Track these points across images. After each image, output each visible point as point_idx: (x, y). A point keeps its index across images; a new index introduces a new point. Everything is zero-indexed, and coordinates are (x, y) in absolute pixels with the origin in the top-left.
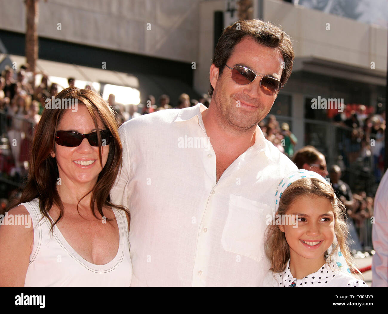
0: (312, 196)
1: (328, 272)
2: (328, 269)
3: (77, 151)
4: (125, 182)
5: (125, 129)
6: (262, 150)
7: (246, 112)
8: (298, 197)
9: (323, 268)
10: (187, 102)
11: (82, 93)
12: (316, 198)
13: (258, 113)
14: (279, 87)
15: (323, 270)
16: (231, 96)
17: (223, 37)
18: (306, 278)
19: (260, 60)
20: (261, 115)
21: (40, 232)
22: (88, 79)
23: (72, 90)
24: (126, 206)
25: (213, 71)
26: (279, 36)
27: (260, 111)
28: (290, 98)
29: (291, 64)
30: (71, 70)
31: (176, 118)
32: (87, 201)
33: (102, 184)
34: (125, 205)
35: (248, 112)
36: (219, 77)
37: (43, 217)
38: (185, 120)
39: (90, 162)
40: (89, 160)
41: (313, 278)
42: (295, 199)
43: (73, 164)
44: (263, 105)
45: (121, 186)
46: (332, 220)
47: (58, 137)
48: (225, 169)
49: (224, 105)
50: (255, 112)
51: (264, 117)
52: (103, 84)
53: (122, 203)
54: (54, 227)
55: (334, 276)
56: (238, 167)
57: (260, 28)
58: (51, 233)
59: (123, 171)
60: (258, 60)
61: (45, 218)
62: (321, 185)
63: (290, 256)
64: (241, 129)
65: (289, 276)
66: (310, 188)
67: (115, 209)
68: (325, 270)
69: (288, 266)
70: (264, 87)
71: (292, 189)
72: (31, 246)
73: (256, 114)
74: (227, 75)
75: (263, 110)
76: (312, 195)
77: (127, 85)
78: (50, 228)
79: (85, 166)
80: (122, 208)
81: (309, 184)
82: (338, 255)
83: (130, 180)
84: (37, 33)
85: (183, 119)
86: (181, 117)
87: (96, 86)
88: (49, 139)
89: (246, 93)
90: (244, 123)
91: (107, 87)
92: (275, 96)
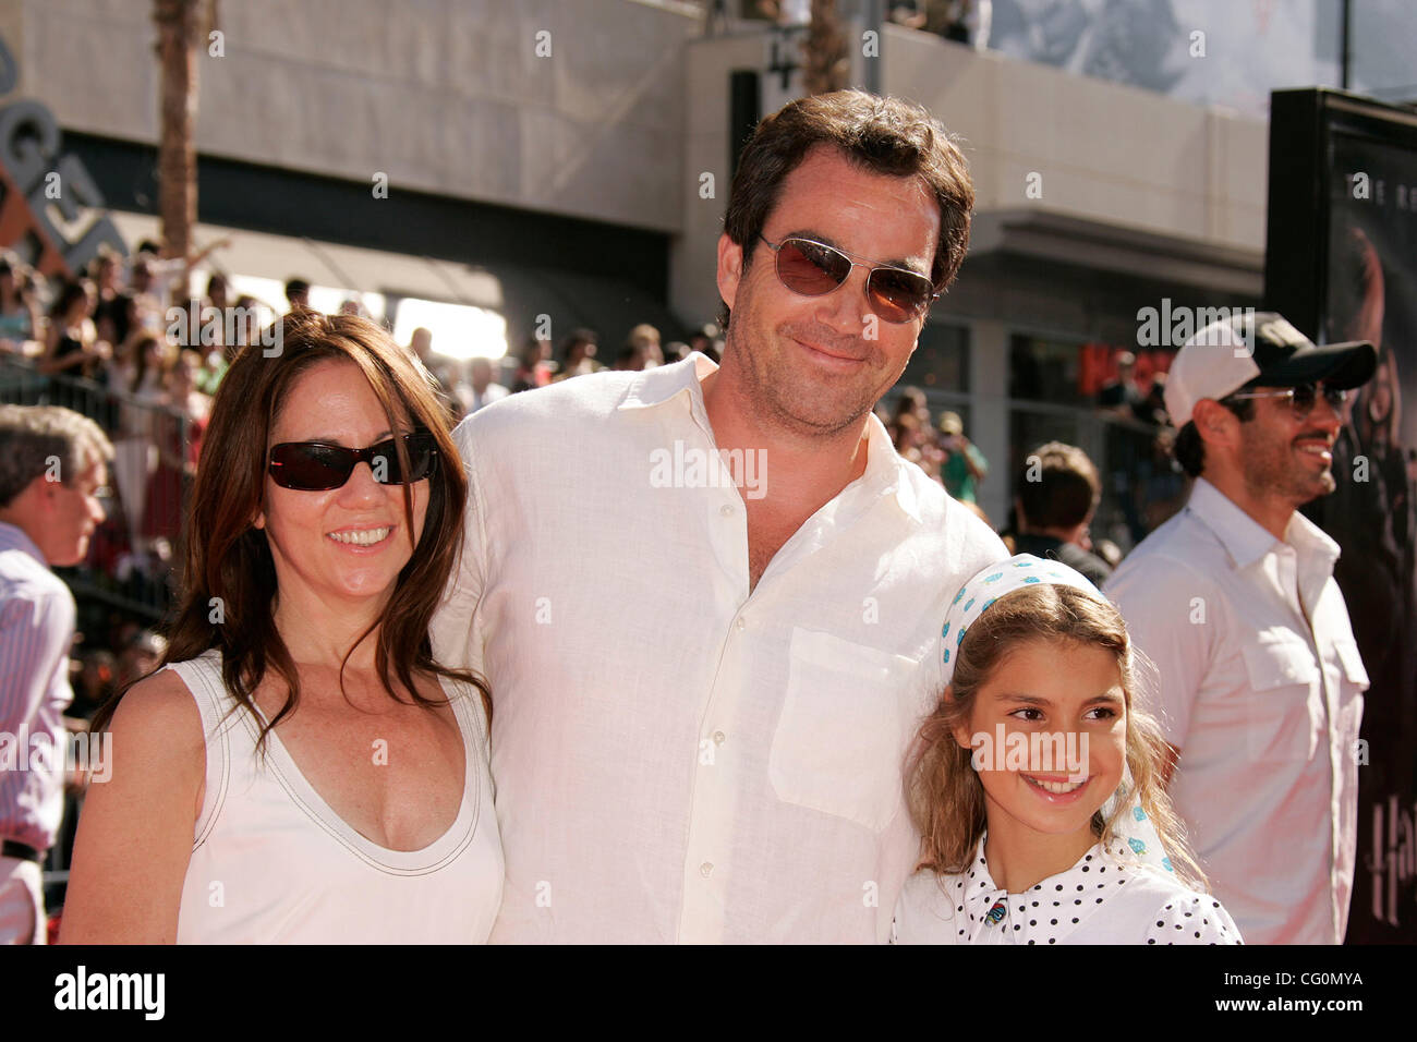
0: (1061, 642)
1: (1103, 870)
2: (1104, 860)
3: (338, 502)
4: (474, 598)
5: (468, 435)
6: (888, 490)
7: (828, 377)
8: (1016, 646)
9: (1089, 858)
10: (654, 350)
11: (337, 327)
12: (1074, 650)
13: (867, 377)
14: (926, 296)
15: (1089, 864)
16: (778, 330)
17: (750, 150)
18: (1038, 888)
19: (862, 217)
20: (877, 383)
21: (226, 752)
22: (348, 284)
23: (305, 318)
24: (479, 669)
25: (726, 256)
26: (916, 140)
27: (874, 369)
28: (964, 335)
29: (965, 223)
30: (296, 255)
31: (623, 399)
32: (366, 658)
33: (407, 602)
34: (475, 668)
35: (835, 375)
36: (743, 273)
37: (236, 707)
38: (651, 405)
39: (379, 534)
40: (375, 529)
41: (1059, 888)
42: (1008, 651)
43: (329, 542)
44: (882, 353)
45: (459, 610)
46: (1120, 717)
47: (280, 464)
48: (776, 551)
49: (760, 359)
50: (856, 375)
51: (885, 390)
52: (393, 296)
53: (468, 662)
54: (267, 737)
55: (1122, 882)
56: (815, 544)
57: (861, 117)
58: (260, 755)
59: (466, 565)
60: (857, 218)
61: (242, 709)
62: (1086, 606)
63: (986, 820)
64: (814, 429)
65: (983, 885)
66: (1056, 617)
67: (448, 680)
68: (1094, 865)
69: (980, 854)
70: (879, 297)
71: (1000, 620)
72: (198, 794)
73: (859, 382)
74: (763, 268)
75: (882, 368)
76: (1062, 638)
77: (466, 301)
78: (257, 740)
79: (364, 546)
80: (468, 678)
81: (1051, 604)
82: (1133, 816)
83: (487, 589)
84: (193, 146)
85: (644, 401)
86: (642, 396)
87: (374, 305)
88: (250, 473)
89: (825, 320)
90: (825, 409)
91: (406, 307)
92: (918, 325)
